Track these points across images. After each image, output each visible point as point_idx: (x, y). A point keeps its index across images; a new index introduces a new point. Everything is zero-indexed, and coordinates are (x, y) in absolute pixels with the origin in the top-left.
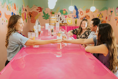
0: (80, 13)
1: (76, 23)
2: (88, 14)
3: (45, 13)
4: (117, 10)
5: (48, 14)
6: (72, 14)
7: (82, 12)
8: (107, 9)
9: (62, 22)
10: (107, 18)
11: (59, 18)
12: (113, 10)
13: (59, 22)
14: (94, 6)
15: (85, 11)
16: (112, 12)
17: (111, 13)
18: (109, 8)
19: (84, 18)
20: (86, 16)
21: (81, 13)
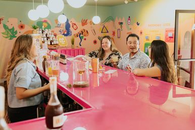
0: (73, 26)
1: (73, 43)
2: (86, 27)
3: (8, 28)
4: (129, 21)
5: (13, 29)
6: (59, 29)
7: (75, 24)
8: (113, 20)
9: (51, 43)
10: (114, 33)
11: (45, 35)
12: (124, 21)
13: (46, 42)
14: (97, 15)
15: (81, 23)
16: (121, 23)
17: (120, 26)
18: (117, 19)
19: (80, 34)
20: (83, 31)
21: (75, 26)
